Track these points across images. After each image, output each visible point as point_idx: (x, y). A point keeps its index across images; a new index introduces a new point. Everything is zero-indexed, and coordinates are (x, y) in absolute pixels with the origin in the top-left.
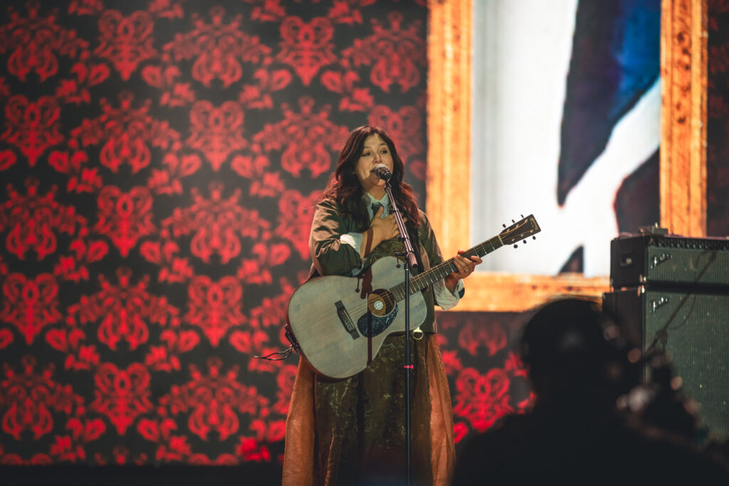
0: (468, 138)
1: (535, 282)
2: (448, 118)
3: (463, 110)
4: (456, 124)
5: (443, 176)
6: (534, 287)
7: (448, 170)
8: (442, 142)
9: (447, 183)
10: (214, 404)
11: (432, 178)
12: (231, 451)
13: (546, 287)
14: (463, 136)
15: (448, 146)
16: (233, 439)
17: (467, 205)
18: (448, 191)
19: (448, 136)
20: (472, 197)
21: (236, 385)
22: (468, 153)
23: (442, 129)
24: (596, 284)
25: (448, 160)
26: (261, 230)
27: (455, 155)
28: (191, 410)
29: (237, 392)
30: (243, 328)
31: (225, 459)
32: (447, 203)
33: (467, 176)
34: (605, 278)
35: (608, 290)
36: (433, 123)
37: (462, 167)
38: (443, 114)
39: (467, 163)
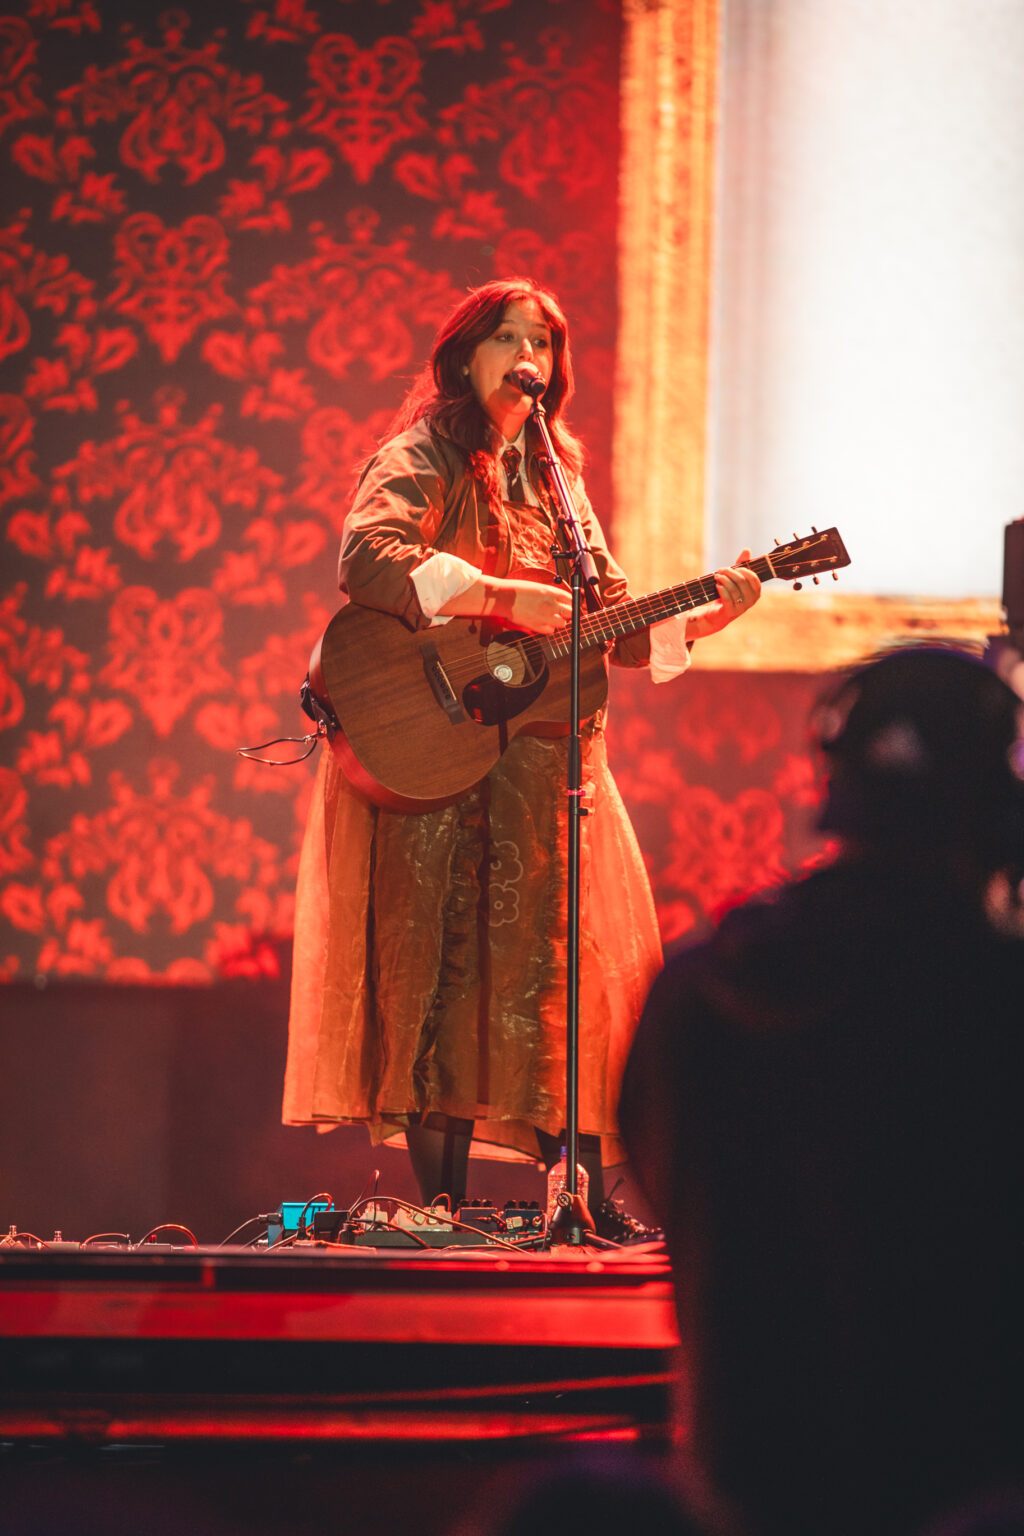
0: (705, 300)
1: (841, 608)
2: (664, 259)
3: (696, 242)
4: (680, 272)
5: (650, 382)
6: (839, 620)
7: (661, 369)
8: (650, 309)
9: (659, 396)
10: (161, 856)
11: (627, 386)
12: (198, 955)
13: (863, 619)
14: (694, 295)
15: (663, 318)
16: (200, 933)
17: (701, 446)
18: (661, 413)
19: (662, 295)
20: (712, 426)
21: (208, 817)
22: (704, 333)
23: (649, 282)
24: (970, 612)
25: (662, 348)
26: (264, 493)
27: (676, 337)
28: (114, 867)
29: (209, 832)
30: (224, 698)
31: (181, 971)
32: (658, 439)
33: (703, 381)
34: (990, 601)
35: (997, 630)
36: (632, 267)
37: (690, 361)
38: (653, 248)
39: (703, 354)
